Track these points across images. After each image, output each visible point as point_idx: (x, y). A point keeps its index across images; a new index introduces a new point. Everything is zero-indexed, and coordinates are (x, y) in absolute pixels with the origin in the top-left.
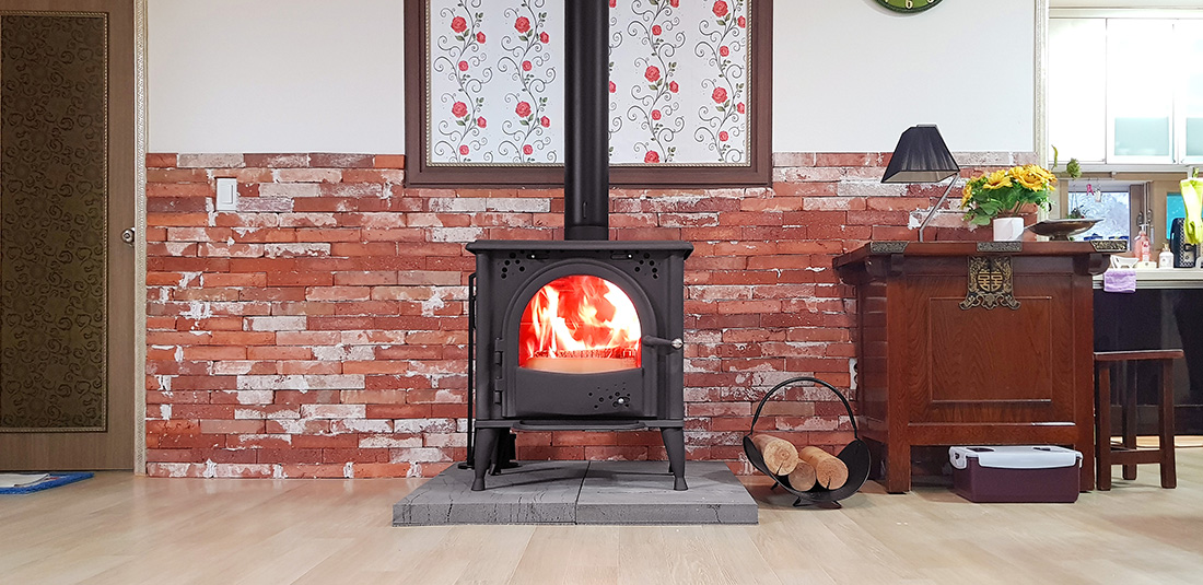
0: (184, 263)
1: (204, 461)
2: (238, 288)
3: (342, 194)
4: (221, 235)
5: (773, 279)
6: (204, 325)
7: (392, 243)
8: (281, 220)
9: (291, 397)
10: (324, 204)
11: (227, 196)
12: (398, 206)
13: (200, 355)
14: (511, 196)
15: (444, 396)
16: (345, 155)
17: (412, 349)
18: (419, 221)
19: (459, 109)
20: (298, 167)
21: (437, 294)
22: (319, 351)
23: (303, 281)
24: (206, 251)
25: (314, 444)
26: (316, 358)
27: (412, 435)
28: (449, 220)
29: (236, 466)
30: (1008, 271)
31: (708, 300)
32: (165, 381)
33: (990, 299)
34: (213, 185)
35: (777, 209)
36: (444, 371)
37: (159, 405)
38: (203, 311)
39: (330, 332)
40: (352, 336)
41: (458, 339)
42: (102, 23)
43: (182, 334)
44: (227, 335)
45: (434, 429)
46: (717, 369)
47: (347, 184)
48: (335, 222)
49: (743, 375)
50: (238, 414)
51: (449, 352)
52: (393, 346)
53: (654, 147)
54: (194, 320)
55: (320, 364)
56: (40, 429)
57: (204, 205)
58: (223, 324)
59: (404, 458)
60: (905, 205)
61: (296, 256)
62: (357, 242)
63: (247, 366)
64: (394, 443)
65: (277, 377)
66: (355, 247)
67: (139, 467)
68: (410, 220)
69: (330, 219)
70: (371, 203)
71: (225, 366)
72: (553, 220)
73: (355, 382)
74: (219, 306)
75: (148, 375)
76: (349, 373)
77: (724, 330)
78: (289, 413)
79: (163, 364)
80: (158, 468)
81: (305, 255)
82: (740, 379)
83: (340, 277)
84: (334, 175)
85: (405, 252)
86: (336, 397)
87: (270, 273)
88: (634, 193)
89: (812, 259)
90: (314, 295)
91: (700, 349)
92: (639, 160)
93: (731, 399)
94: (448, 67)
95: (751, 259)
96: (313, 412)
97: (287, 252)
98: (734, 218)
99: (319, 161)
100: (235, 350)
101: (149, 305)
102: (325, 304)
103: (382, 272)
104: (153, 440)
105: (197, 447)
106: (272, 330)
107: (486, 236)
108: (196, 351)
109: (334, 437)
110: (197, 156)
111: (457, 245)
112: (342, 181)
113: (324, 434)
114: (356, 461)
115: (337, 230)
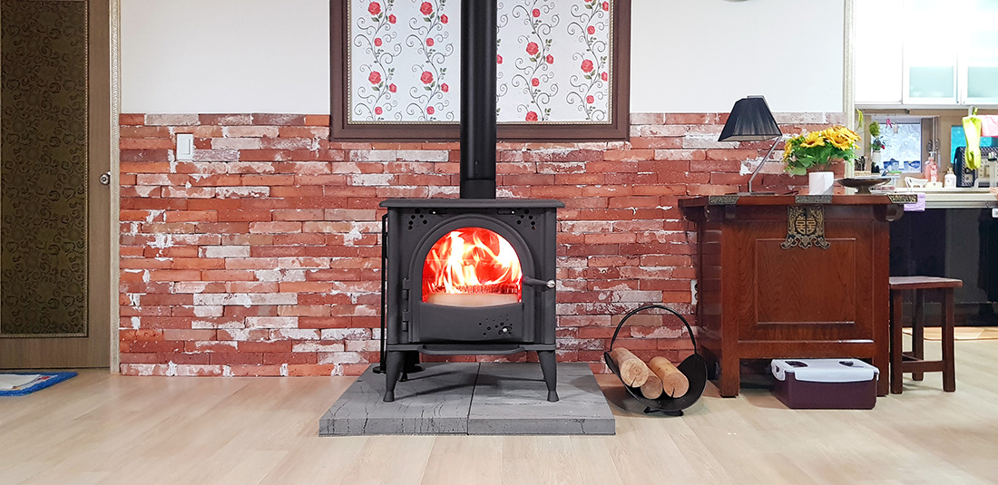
0: (151, 202)
1: (166, 362)
2: (194, 223)
3: (279, 147)
4: (180, 180)
5: (630, 216)
6: (166, 253)
7: (320, 186)
8: (229, 168)
9: (237, 311)
10: (264, 155)
11: (185, 149)
12: (325, 157)
13: (163, 278)
14: (416, 148)
15: (362, 310)
16: (281, 115)
17: (336, 272)
18: (342, 169)
19: (375, 78)
20: (243, 125)
21: (357, 228)
22: (260, 274)
23: (248, 217)
24: (168, 193)
25: (256, 348)
26: (258, 280)
27: (336, 342)
28: (366, 168)
29: (193, 366)
30: (821, 218)
31: (576, 233)
32: (135, 298)
33: (806, 240)
34: (174, 139)
35: (634, 159)
36: (362, 290)
37: (130, 317)
38: (166, 242)
39: (269, 259)
40: (287, 262)
41: (374, 264)
42: (82, 7)
43: (149, 260)
44: (185, 261)
45: (354, 337)
46: (583, 288)
47: (284, 138)
48: (273, 170)
49: (605, 293)
50: (195, 325)
51: (367, 274)
52: (320, 270)
53: (533, 108)
54: (158, 249)
55: (261, 285)
56: (34, 335)
57: (166, 155)
59: (329, 360)
60: (738, 156)
61: (242, 197)
62: (291, 186)
63: (202, 286)
64: (321, 348)
65: (226, 295)
66: (291, 189)
67: (114, 367)
68: (334, 168)
69: (269, 167)
70: (302, 154)
72: (450, 168)
73: (290, 298)
74: (179, 238)
75: (121, 293)
76: (285, 291)
77: (590, 257)
78: (236, 324)
79: (134, 284)
80: (129, 368)
81: (249, 196)
82: (602, 297)
83: (277, 213)
84: (272, 131)
85: (330, 193)
86: (273, 311)
87: (221, 211)
88: (517, 146)
89: (662, 199)
90: (256, 229)
91: (570, 272)
92: (521, 118)
93: (594, 313)
94: (365, 43)
95: (611, 200)
96: (255, 322)
97: (234, 194)
98: (598, 167)
99: (259, 119)
100: (192, 273)
101: (122, 237)
102: (265, 236)
103: (312, 210)
104: (126, 346)
105: (161, 351)
106: (222, 257)
107: (397, 180)
108: (160, 274)
109: (272, 344)
110: (161, 115)
111: (373, 188)
112: (279, 136)
113: (265, 341)
114: (290, 363)
115: (275, 176)
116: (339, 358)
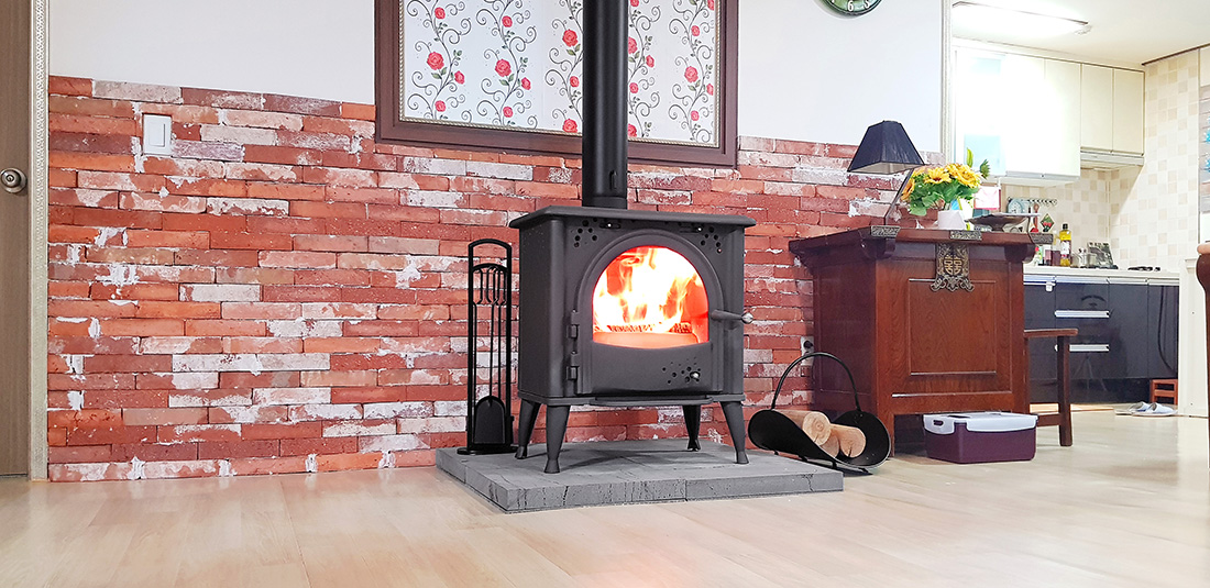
0: (101, 215)
1: (128, 459)
2: (173, 250)
3: (304, 145)
4: (151, 184)
6: (128, 293)
7: (362, 204)
8: (231, 171)
9: (241, 381)
10: (281, 155)
11: (156, 138)
12: (369, 163)
13: (121, 331)
14: (492, 160)
15: (421, 376)
16: (307, 100)
17: (385, 324)
18: (392, 181)
19: (435, 61)
20: (250, 109)
21: (413, 264)
23: (257, 243)
24: (130, 201)
25: (269, 434)
26: (272, 335)
27: (384, 421)
28: (425, 182)
29: (171, 463)
32: (75, 362)
34: (139, 121)
35: (743, 191)
36: (421, 349)
37: (66, 391)
38: (126, 276)
39: (288, 305)
40: (315, 309)
41: (437, 314)
43: (99, 303)
44: (158, 306)
47: (310, 133)
48: (295, 177)
50: (174, 401)
51: (427, 328)
52: (363, 320)
53: (632, 121)
54: (115, 287)
55: (276, 341)
57: (129, 146)
58: (154, 292)
59: (375, 447)
60: (846, 194)
61: (247, 214)
62: (320, 201)
63: (186, 344)
64: (364, 431)
65: (223, 357)
66: (319, 206)
67: (38, 470)
68: (382, 179)
69: (288, 173)
70: (336, 158)
71: (156, 343)
72: (534, 189)
73: (319, 361)
74: (149, 271)
75: (51, 355)
76: (311, 351)
78: (239, 399)
79: (74, 341)
80: (64, 472)
81: (258, 213)
83: (300, 239)
84: (294, 122)
85: (377, 215)
86: (295, 379)
87: (214, 232)
89: (772, 240)
90: (269, 261)
94: (422, 13)
96: (267, 396)
97: (235, 209)
98: (706, 198)
99: (274, 103)
100: (170, 324)
101: (51, 268)
102: (282, 271)
103: (351, 237)
104: (59, 437)
105: (118, 444)
106: (217, 300)
107: (467, 202)
108: (117, 325)
109: (293, 426)
110: (119, 84)
111: (436, 210)
112: (302, 129)
113: (282, 423)
114: (319, 453)
115: (297, 186)
116: (389, 442)
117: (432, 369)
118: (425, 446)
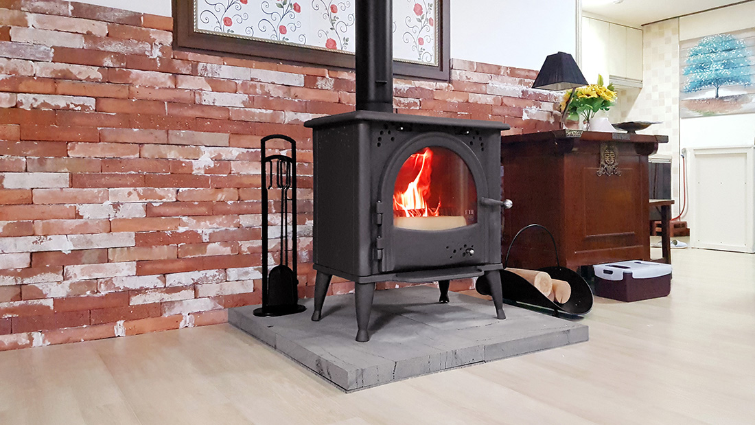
3: (109, 48)
7: (161, 102)
8: (38, 69)
9: (52, 258)
10: (90, 57)
12: (168, 67)
14: (271, 69)
15: (215, 248)
16: (112, 10)
17: (184, 205)
18: (188, 83)
20: (58, 14)
21: (207, 154)
23: (66, 136)
25: (80, 306)
26: (81, 217)
27: (184, 288)
28: (217, 85)
35: (455, 100)
36: (215, 225)
39: (96, 190)
40: (121, 193)
41: (228, 196)
45: (205, 280)
47: (115, 38)
48: (101, 77)
52: (165, 203)
55: (86, 223)
60: (521, 104)
61: (56, 109)
62: (125, 99)
65: (34, 238)
66: (123, 104)
68: (179, 82)
69: (95, 73)
70: (139, 61)
72: (306, 94)
73: (126, 239)
76: (118, 230)
78: (50, 276)
81: (67, 108)
83: (108, 132)
84: (100, 29)
85: (174, 112)
86: (104, 256)
87: (25, 125)
90: (77, 151)
96: (77, 272)
97: (45, 104)
98: (430, 104)
99: (81, 11)
102: (90, 161)
103: (152, 130)
106: (28, 188)
107: (252, 102)
109: (102, 297)
111: (226, 108)
112: (108, 35)
113: (92, 295)
114: (128, 319)
115: (103, 85)
116: (189, 306)
117: (225, 242)
118: (220, 307)
